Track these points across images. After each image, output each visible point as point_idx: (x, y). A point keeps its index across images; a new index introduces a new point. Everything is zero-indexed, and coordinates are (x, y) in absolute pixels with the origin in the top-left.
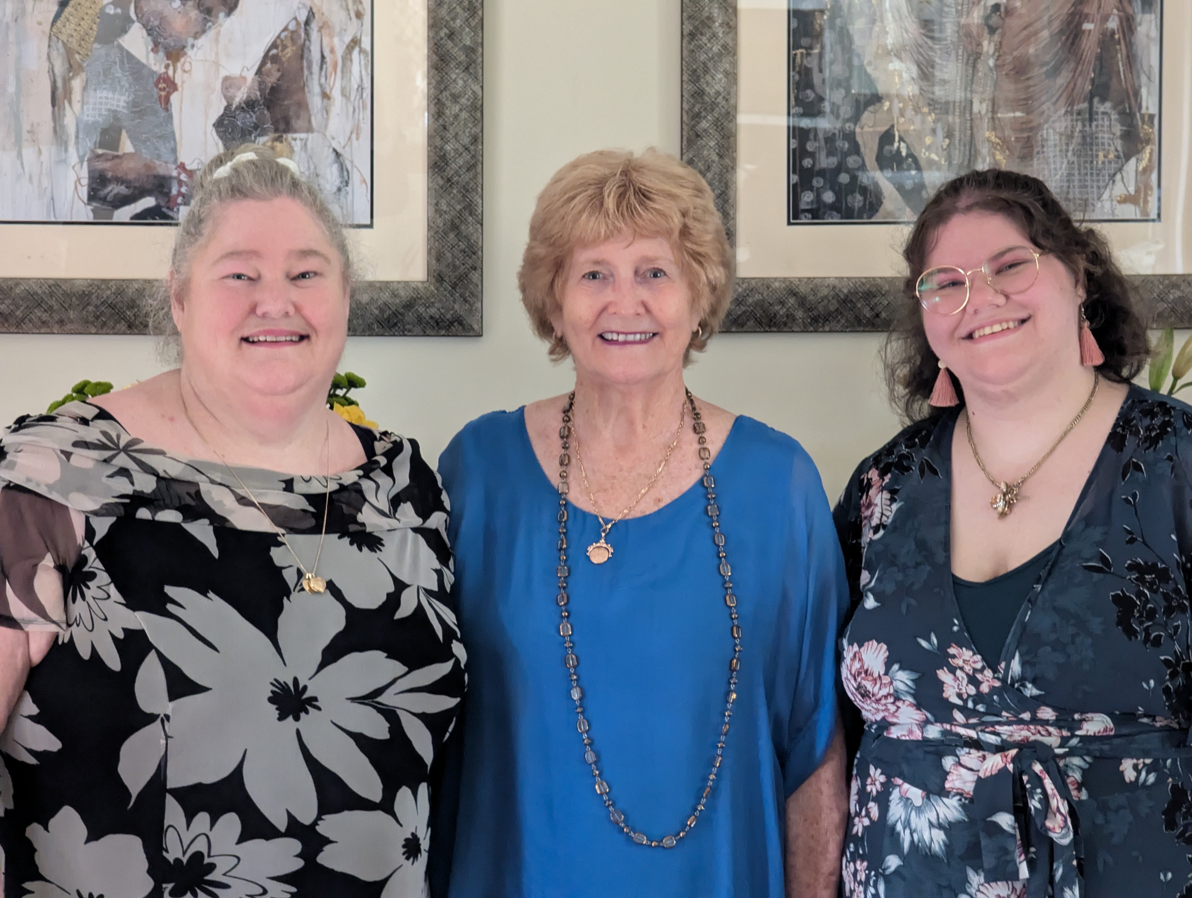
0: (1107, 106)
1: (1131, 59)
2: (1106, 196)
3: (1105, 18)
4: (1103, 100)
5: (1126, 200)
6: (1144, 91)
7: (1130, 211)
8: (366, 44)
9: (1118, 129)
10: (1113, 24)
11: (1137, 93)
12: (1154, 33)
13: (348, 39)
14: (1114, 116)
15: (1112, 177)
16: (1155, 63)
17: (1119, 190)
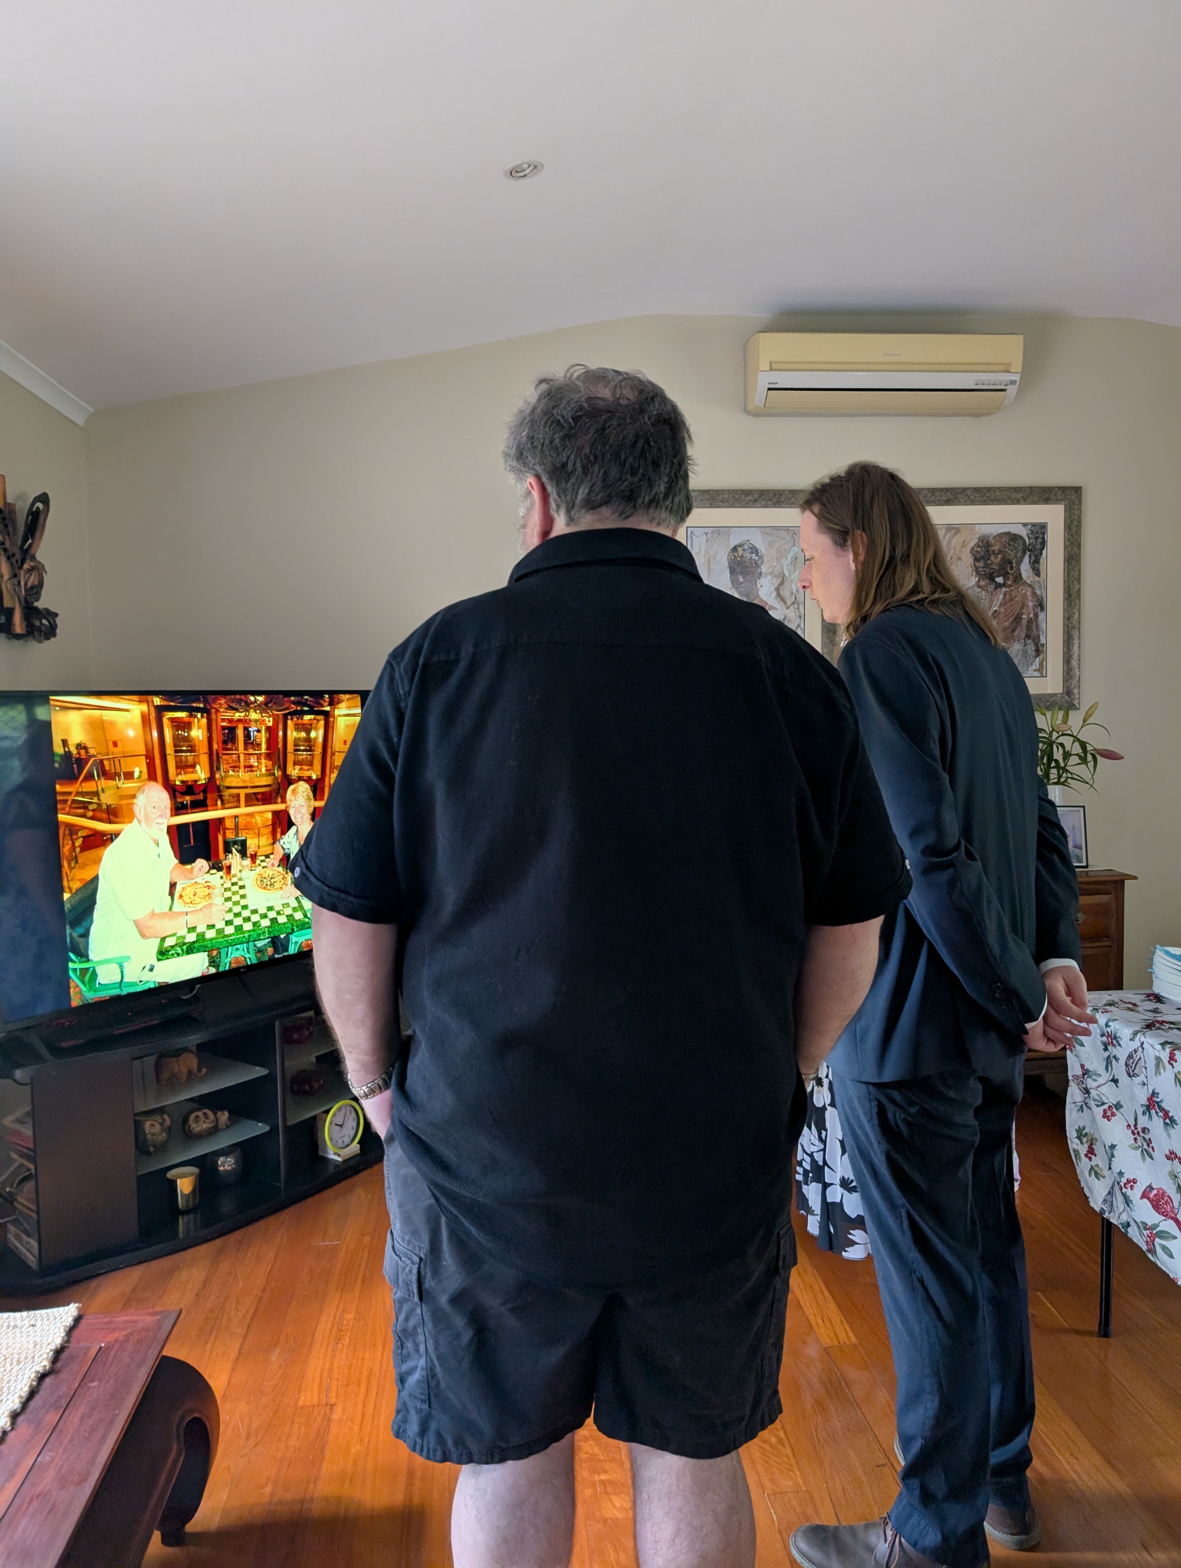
0: (1030, 641)
1: (1037, 627)
2: (1030, 669)
3: (1030, 614)
4: (1029, 639)
5: (1035, 670)
6: (1041, 637)
7: (1037, 674)
8: (802, 626)
9: (1033, 648)
10: (1032, 615)
11: (1039, 637)
12: (1044, 618)
13: (796, 625)
14: (1032, 644)
15: (1032, 664)
16: (1044, 627)
17: (1034, 667)
